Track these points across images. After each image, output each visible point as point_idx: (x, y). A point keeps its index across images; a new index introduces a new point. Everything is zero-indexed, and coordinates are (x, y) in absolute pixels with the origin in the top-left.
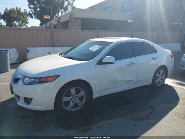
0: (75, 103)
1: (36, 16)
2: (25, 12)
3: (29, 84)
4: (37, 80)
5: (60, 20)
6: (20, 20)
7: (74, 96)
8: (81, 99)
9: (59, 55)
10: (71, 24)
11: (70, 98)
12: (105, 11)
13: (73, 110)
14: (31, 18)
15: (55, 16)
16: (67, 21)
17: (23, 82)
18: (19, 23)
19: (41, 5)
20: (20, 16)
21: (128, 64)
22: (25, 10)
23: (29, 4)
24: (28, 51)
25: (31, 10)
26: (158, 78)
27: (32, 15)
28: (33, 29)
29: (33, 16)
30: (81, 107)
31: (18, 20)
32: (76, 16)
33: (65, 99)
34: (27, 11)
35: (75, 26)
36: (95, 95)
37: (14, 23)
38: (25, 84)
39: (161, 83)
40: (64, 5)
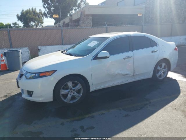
0: (73, 95)
1: (50, 16)
2: (41, 12)
3: (30, 78)
4: (37, 75)
5: (72, 18)
6: (36, 21)
7: (71, 89)
8: (78, 92)
9: (62, 52)
10: (82, 21)
11: (67, 91)
12: (117, 5)
13: (71, 102)
14: (46, 17)
15: (69, 14)
16: (79, 18)
17: (26, 77)
18: (35, 23)
19: (55, 4)
20: (35, 17)
21: (125, 58)
22: (40, 10)
23: (43, 4)
24: (39, 50)
25: (46, 10)
26: (160, 72)
27: (46, 14)
28: (48, 28)
29: (48, 15)
30: (78, 99)
31: (34, 20)
32: (87, 13)
33: (63, 92)
34: (42, 11)
35: (86, 23)
36: (92, 89)
37: (30, 24)
38: (27, 79)
39: (163, 76)
40: (77, 3)
